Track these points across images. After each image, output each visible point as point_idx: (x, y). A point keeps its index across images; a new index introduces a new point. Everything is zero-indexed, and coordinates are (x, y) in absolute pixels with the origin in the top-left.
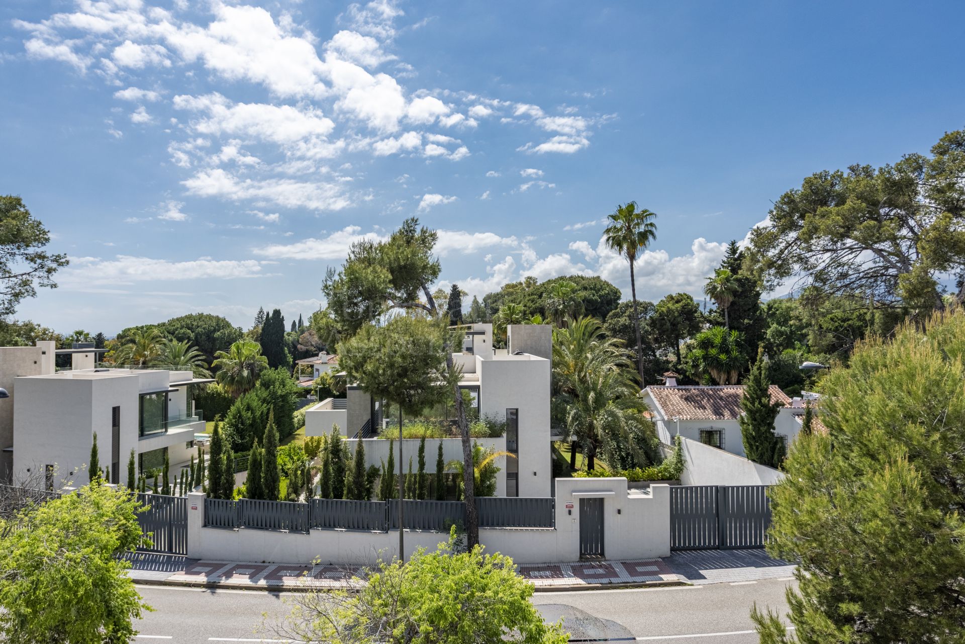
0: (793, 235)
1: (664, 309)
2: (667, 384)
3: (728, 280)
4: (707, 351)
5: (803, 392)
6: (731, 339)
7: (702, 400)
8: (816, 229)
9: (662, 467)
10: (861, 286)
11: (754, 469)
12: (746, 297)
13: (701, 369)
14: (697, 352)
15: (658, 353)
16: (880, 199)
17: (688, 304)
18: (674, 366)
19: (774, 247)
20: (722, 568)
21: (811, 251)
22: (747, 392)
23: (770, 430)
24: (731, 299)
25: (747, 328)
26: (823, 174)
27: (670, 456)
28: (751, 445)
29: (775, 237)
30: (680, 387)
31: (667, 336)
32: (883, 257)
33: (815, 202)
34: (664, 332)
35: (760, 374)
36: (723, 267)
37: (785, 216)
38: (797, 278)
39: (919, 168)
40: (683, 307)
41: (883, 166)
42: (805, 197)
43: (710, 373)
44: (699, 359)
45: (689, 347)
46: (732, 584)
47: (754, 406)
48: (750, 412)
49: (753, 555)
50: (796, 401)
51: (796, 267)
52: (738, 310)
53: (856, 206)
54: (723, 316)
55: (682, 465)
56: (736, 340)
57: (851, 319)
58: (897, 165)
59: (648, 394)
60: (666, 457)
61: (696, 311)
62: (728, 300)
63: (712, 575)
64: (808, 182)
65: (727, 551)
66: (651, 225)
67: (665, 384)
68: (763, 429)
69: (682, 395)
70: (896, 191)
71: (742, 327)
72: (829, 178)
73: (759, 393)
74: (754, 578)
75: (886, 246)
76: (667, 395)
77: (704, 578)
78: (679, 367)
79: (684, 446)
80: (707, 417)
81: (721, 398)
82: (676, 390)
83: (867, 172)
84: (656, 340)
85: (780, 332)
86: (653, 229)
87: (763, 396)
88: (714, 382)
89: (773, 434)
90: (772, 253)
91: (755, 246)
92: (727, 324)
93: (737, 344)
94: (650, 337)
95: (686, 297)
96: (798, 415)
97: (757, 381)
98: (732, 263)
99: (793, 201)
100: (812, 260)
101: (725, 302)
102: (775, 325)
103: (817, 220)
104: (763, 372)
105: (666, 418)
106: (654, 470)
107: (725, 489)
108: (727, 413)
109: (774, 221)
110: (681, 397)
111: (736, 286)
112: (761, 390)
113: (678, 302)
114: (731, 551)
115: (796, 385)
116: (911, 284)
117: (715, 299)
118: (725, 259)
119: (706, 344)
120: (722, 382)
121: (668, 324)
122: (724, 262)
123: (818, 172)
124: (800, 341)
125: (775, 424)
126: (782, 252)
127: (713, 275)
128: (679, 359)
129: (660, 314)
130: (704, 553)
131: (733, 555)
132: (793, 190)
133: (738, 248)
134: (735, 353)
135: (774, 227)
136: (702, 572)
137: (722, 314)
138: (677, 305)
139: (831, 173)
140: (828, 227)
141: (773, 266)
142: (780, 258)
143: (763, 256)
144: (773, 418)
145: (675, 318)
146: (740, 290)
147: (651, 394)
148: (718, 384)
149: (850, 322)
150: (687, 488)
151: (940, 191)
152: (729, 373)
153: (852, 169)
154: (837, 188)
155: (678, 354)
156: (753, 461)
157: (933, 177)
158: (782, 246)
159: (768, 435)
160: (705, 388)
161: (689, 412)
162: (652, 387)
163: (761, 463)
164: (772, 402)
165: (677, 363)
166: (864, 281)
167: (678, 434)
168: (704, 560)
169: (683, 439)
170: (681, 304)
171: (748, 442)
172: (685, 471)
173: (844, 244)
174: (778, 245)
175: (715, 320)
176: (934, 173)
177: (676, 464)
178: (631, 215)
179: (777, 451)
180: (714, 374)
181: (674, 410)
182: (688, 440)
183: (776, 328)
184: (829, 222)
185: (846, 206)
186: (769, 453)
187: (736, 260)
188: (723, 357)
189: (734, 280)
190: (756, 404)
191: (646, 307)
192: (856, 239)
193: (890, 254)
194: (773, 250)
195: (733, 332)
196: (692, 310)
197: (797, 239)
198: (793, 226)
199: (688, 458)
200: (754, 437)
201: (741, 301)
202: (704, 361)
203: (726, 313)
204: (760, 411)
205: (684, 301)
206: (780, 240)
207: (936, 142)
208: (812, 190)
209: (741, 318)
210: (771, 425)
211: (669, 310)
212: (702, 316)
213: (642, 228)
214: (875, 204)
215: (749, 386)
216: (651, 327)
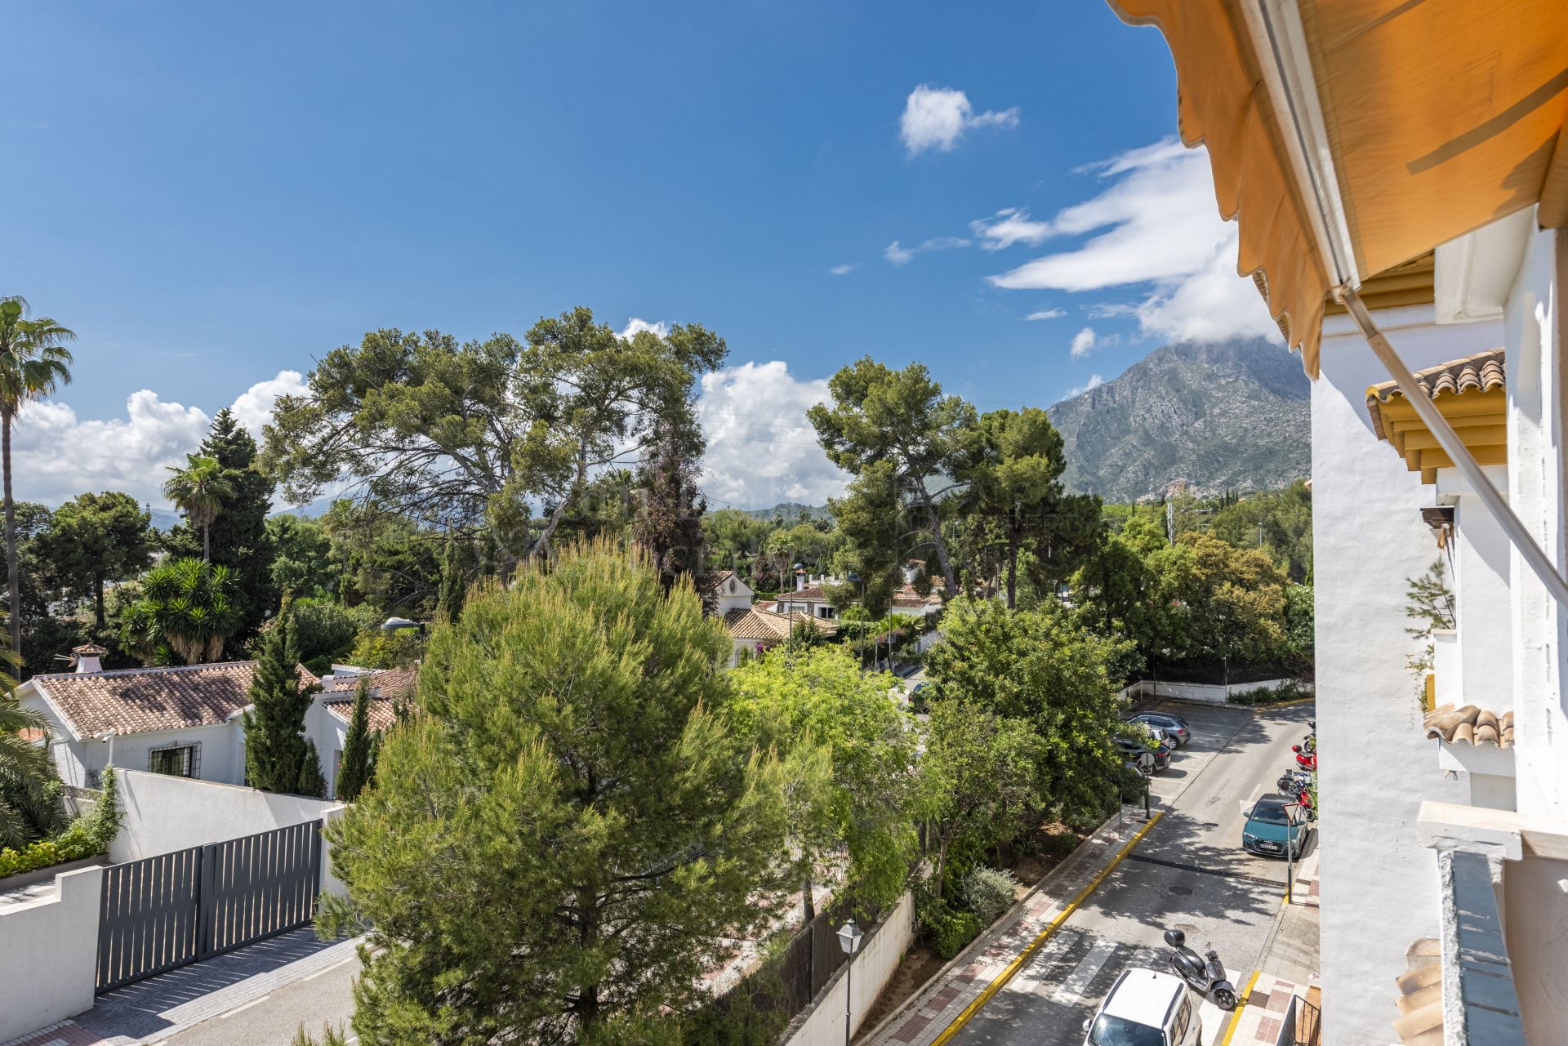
0: (344, 418)
1: (74, 522)
2: (80, 670)
3: (213, 475)
4: (166, 604)
5: (334, 667)
6: (215, 582)
7: (158, 693)
8: (382, 415)
9: (66, 836)
10: (432, 506)
11: (264, 804)
12: (245, 509)
13: (151, 635)
14: (144, 605)
15: (51, 608)
16: (465, 387)
17: (127, 515)
18: (90, 633)
19: (312, 433)
20: (205, 993)
21: (368, 446)
22: (261, 673)
23: (296, 732)
24: (217, 510)
25: (244, 562)
26: (393, 334)
27: (86, 813)
28: (262, 764)
29: (317, 417)
30: (111, 673)
31: (77, 575)
32: (467, 467)
33: (379, 372)
34: (71, 565)
35: (284, 641)
36: (205, 452)
37: (332, 385)
38: (345, 484)
39: (511, 356)
40: (116, 519)
41: (470, 342)
42: (366, 364)
43: (169, 644)
44: (147, 618)
45: (125, 596)
46: (223, 1016)
47: (271, 695)
48: (263, 706)
49: (260, 952)
50: (327, 681)
51: (345, 467)
52: (230, 531)
53: (437, 391)
54: (200, 539)
55: (116, 823)
56: (224, 583)
57: (402, 553)
58: (487, 345)
59: (34, 692)
60: (78, 815)
61: (143, 529)
62: (212, 513)
63: (183, 1015)
64: (371, 341)
65: (214, 961)
66: (60, 351)
67: (74, 668)
68: (284, 733)
69: (114, 689)
70: (484, 378)
71: (235, 560)
72: (401, 342)
73: (281, 672)
74: (263, 991)
75: (469, 452)
76: (81, 692)
77: (169, 1024)
78: (102, 635)
79: (121, 786)
80: (168, 725)
81: (196, 688)
82: (102, 679)
83: (448, 342)
84: (49, 582)
85: (291, 569)
86: (64, 361)
87: (288, 677)
88: (176, 660)
89: (301, 738)
90: (308, 441)
91: (282, 425)
92: (207, 554)
93: (226, 589)
94: (34, 576)
95: (122, 500)
96: (332, 704)
97: (279, 652)
98: (222, 448)
99: (347, 365)
100: (370, 461)
101: (204, 516)
102: (283, 558)
103: (383, 402)
104: (288, 637)
105: (78, 737)
106: (45, 846)
107: (216, 849)
108: (207, 713)
109: (317, 390)
110: (113, 692)
111: (227, 487)
112: (283, 667)
113: (105, 508)
114: (220, 958)
115: (321, 657)
116: (501, 507)
117: (186, 509)
118: (210, 440)
119: (163, 590)
120: (192, 658)
121: (80, 550)
122: (206, 443)
123: (386, 329)
124: (323, 584)
125: (305, 723)
126: (325, 441)
127: (185, 465)
128: (101, 618)
129: (63, 529)
130: (167, 978)
131: (225, 963)
132: (347, 348)
133: (234, 423)
134: (221, 606)
135: (316, 400)
136: (162, 1015)
137: (198, 536)
138: (103, 515)
139: (405, 334)
140: (399, 414)
141: (311, 463)
142: (320, 451)
143: (293, 444)
144: (303, 711)
145: (96, 540)
146: (235, 496)
147: (44, 693)
148: (185, 663)
149: (400, 557)
150: (127, 867)
151: (534, 390)
152: (207, 642)
153: (429, 336)
154: (410, 358)
155: (99, 611)
156: (265, 789)
157: (527, 371)
158: (326, 432)
159: (293, 741)
160: (164, 671)
161: (131, 719)
162: (45, 677)
163: (278, 792)
164: (302, 687)
165: (97, 628)
166: (436, 500)
167: (109, 764)
168: (166, 991)
169: (120, 772)
170: (112, 513)
171: (257, 759)
172: (120, 833)
173: (413, 442)
174: (320, 430)
175: (184, 546)
176: (528, 366)
177: (102, 824)
178: (11, 324)
179: (304, 766)
180: (178, 644)
181: (97, 718)
182: (132, 774)
183: (285, 563)
184: (402, 407)
185: (423, 389)
186: (294, 770)
187: (229, 443)
188: (197, 613)
189: (225, 477)
190: (276, 692)
191: (32, 514)
192: (435, 437)
193: (475, 465)
194: (309, 437)
195: (220, 568)
196: (135, 525)
197: (352, 425)
198: (344, 404)
199: (129, 807)
200: (268, 749)
201: (236, 516)
202: (159, 621)
203: (206, 535)
204: (282, 702)
205: (120, 507)
206: (324, 423)
207: (532, 327)
208: (376, 354)
209: (232, 543)
210: (298, 725)
211: (84, 523)
212: (158, 537)
213: (38, 355)
214: (458, 392)
215: (263, 663)
216: (38, 555)
